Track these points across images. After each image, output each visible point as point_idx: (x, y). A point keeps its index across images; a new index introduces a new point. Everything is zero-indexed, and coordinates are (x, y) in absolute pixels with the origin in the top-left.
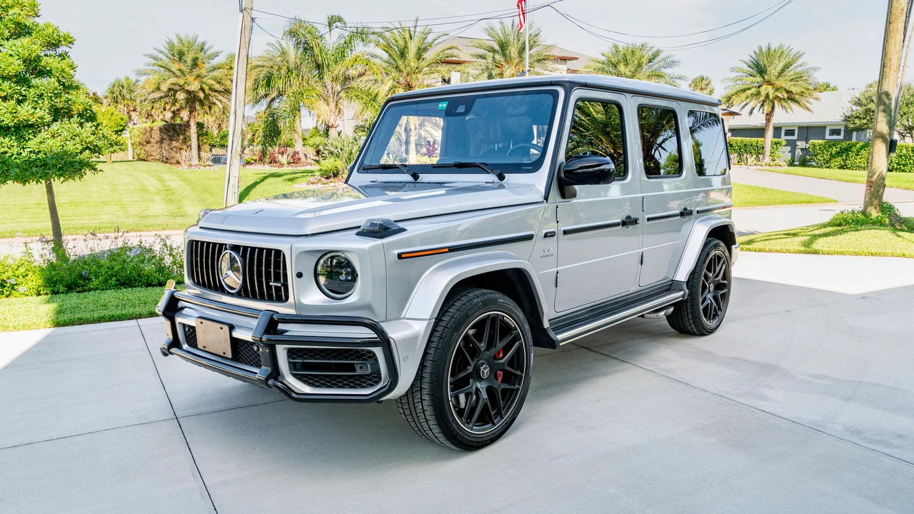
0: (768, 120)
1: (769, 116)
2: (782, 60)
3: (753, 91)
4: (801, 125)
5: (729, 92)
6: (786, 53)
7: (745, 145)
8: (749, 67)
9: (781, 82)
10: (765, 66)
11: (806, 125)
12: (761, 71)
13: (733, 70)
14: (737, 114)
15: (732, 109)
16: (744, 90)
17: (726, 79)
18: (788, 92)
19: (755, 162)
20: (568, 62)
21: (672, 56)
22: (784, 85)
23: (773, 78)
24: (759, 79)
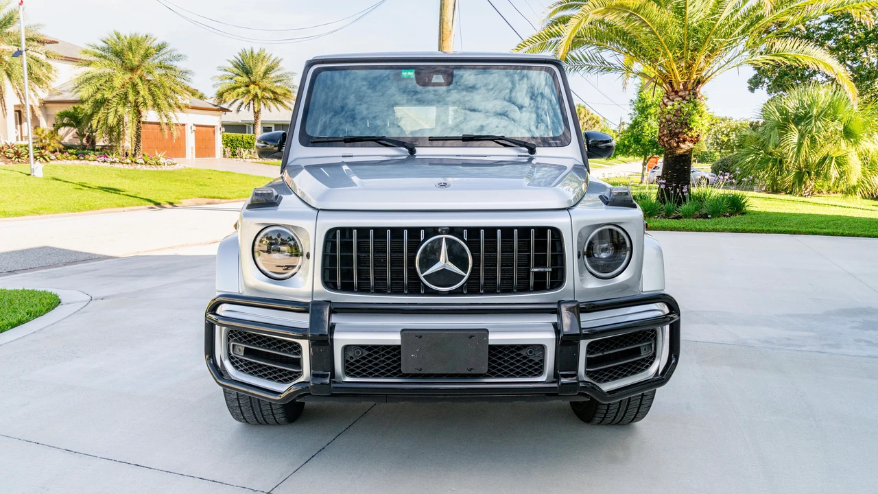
0: (257, 117)
1: (257, 114)
2: (264, 63)
3: (243, 89)
4: (277, 123)
5: (220, 89)
6: (267, 56)
7: (232, 140)
8: (236, 67)
9: (265, 83)
10: (250, 67)
11: (281, 123)
12: (248, 72)
13: (220, 69)
14: (228, 110)
15: (225, 106)
16: (234, 88)
17: (215, 77)
18: (274, 93)
19: (249, 156)
20: (47, 45)
21: (177, 50)
22: (268, 86)
23: (258, 79)
24: (245, 79)
